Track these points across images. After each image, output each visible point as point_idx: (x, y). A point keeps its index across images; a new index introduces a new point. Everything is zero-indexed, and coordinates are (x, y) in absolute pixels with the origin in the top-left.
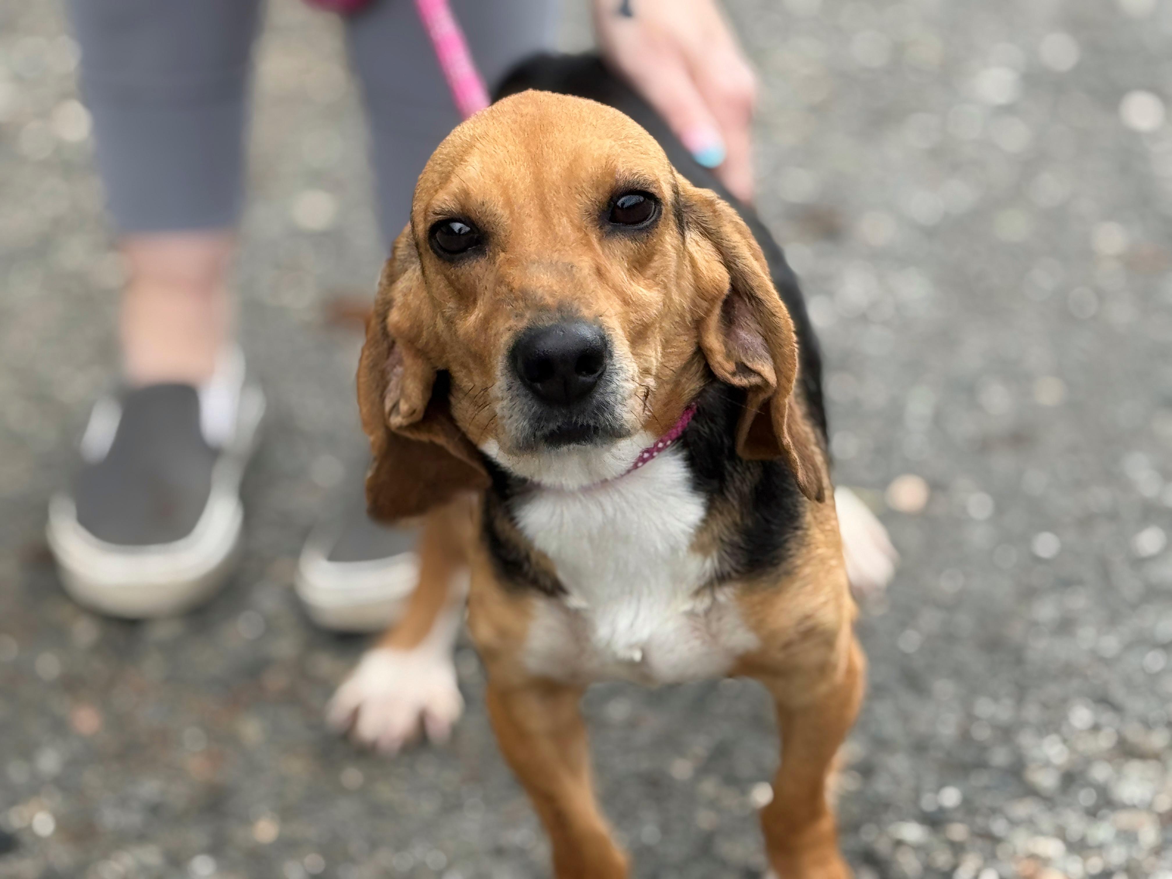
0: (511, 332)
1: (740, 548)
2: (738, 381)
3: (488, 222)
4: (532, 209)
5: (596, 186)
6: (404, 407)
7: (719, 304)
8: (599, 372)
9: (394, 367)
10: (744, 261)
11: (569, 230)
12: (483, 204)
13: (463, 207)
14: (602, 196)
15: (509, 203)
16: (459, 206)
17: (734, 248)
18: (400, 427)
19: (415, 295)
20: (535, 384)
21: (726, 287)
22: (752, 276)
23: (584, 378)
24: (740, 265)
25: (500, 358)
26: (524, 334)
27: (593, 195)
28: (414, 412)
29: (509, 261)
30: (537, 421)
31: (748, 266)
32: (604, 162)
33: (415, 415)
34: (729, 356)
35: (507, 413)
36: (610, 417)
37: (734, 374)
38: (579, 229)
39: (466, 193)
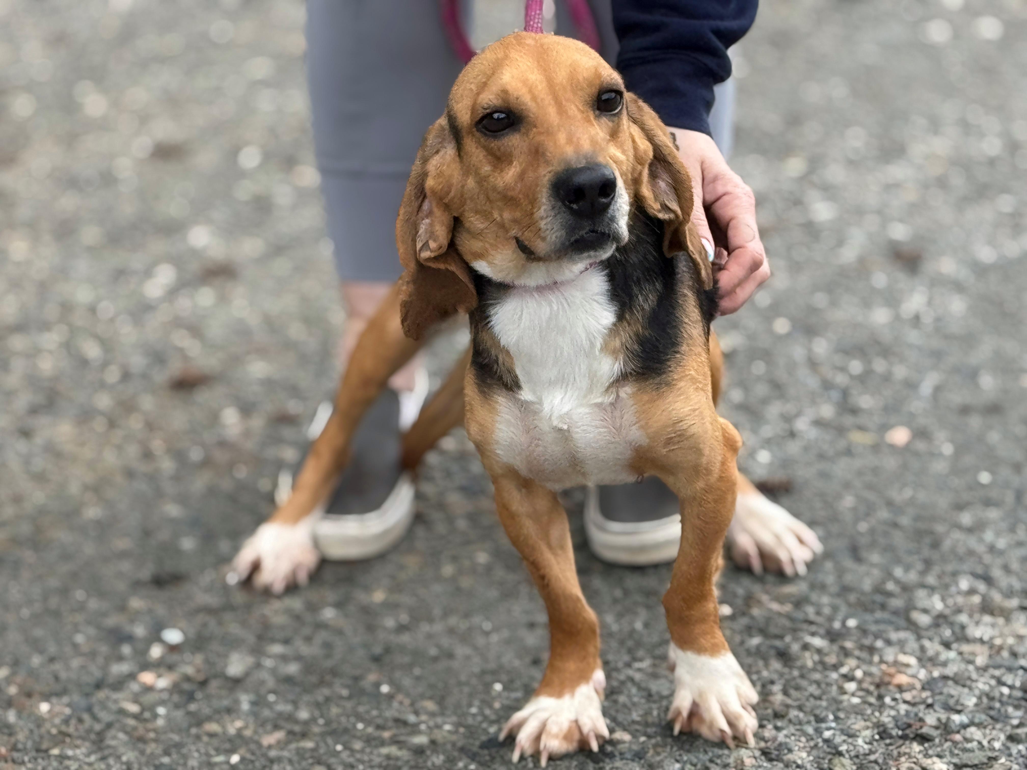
0: (552, 173)
1: (639, 356)
2: (661, 216)
3: (522, 109)
4: (548, 100)
5: (590, 85)
6: (432, 245)
7: (647, 166)
8: (612, 196)
9: (423, 219)
10: (658, 138)
11: (576, 112)
12: (517, 98)
13: (504, 100)
14: (594, 91)
15: (534, 98)
16: (500, 101)
17: (652, 130)
18: (429, 259)
19: (448, 166)
20: (572, 205)
21: (651, 154)
22: (665, 148)
23: (604, 200)
24: (656, 141)
25: (545, 190)
26: (563, 173)
27: (588, 90)
28: (441, 247)
29: (540, 133)
30: (571, 230)
31: (661, 141)
32: (593, 70)
33: (441, 250)
34: (656, 198)
35: (549, 227)
36: (616, 226)
37: (659, 211)
38: (583, 112)
39: (505, 92)
